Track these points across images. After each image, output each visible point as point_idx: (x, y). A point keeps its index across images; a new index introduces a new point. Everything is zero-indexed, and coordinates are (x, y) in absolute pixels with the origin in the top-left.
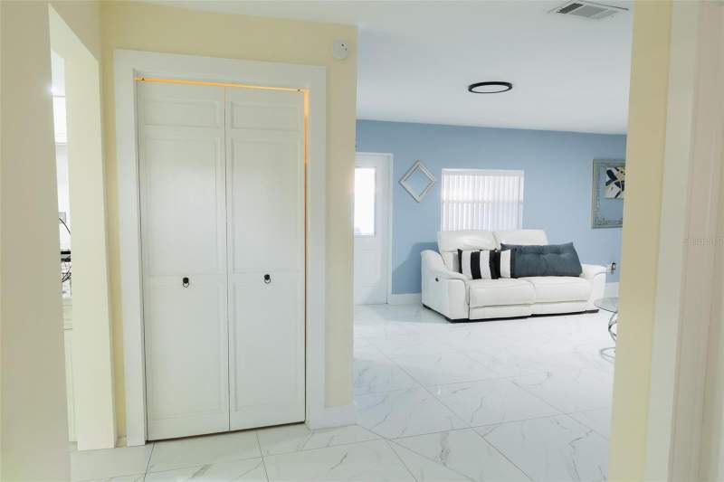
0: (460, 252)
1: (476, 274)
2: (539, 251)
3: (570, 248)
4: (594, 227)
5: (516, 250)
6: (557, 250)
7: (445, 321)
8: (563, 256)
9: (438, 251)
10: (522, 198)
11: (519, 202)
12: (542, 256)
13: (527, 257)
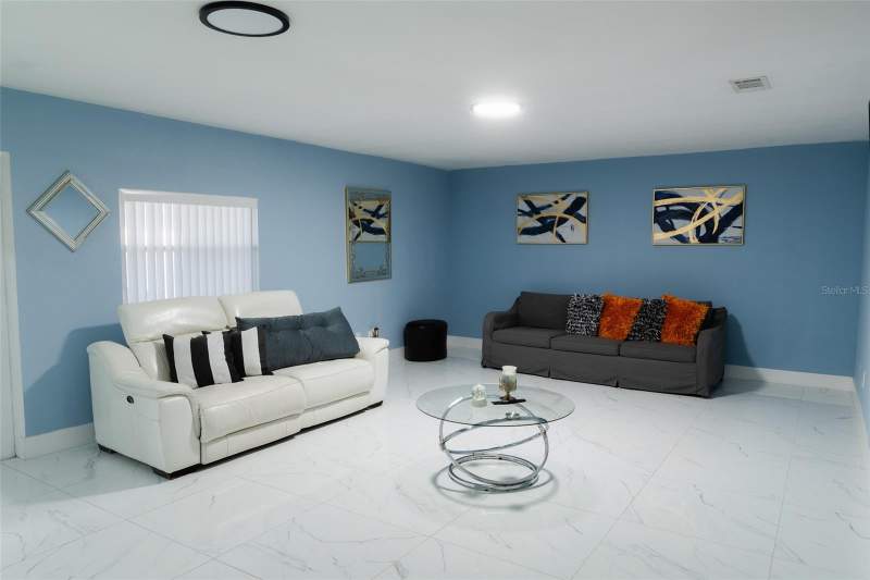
0: (169, 340)
1: (204, 377)
2: (295, 324)
3: (338, 315)
4: (351, 282)
5: (264, 326)
6: (321, 321)
7: (156, 477)
8: (330, 328)
9: (123, 342)
10: (256, 242)
11: (253, 248)
12: (302, 332)
13: (281, 336)
